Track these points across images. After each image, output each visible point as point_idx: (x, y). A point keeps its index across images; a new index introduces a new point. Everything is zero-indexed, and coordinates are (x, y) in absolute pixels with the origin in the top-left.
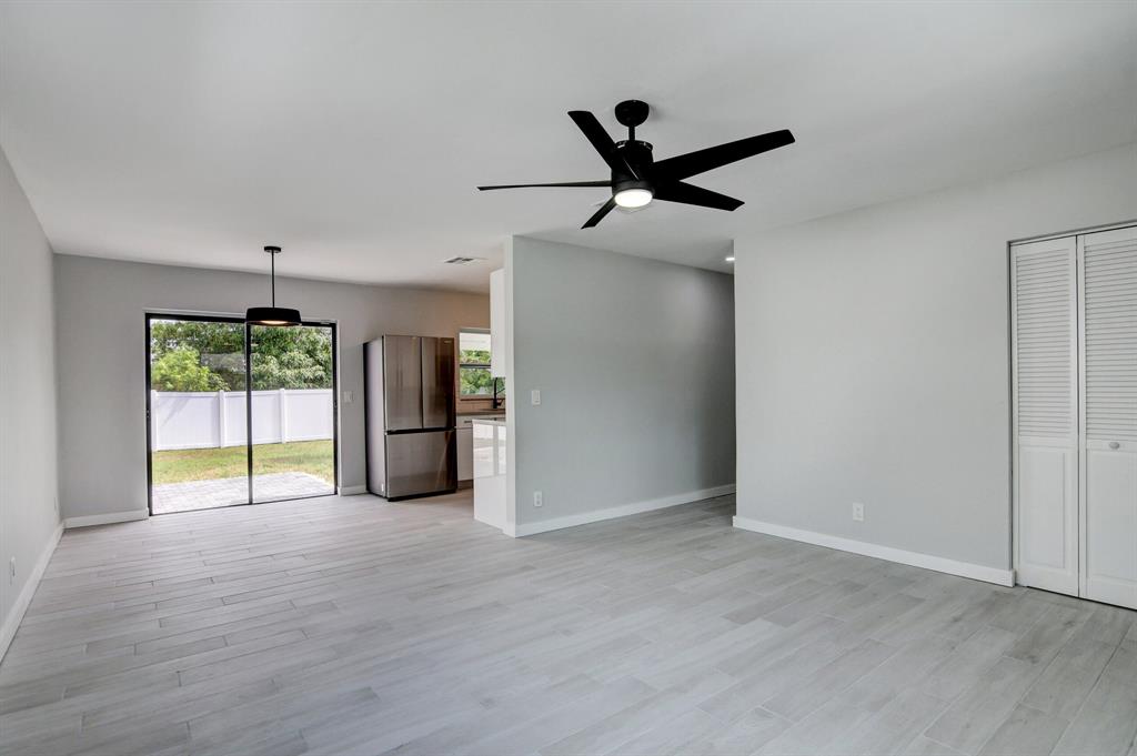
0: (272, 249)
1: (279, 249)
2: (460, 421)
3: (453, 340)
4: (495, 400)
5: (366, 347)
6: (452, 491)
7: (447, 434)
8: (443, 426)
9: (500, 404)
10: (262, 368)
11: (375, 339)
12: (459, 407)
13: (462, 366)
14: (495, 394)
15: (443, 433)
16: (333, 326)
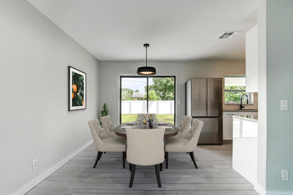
0: (146, 45)
1: (148, 45)
2: (225, 114)
3: (222, 79)
4: (241, 105)
5: (186, 84)
6: (221, 144)
7: (218, 119)
8: (217, 115)
9: (244, 107)
10: (169, 95)
11: (189, 80)
12: (224, 107)
13: (226, 91)
14: (241, 103)
15: (217, 119)
16: (175, 77)
